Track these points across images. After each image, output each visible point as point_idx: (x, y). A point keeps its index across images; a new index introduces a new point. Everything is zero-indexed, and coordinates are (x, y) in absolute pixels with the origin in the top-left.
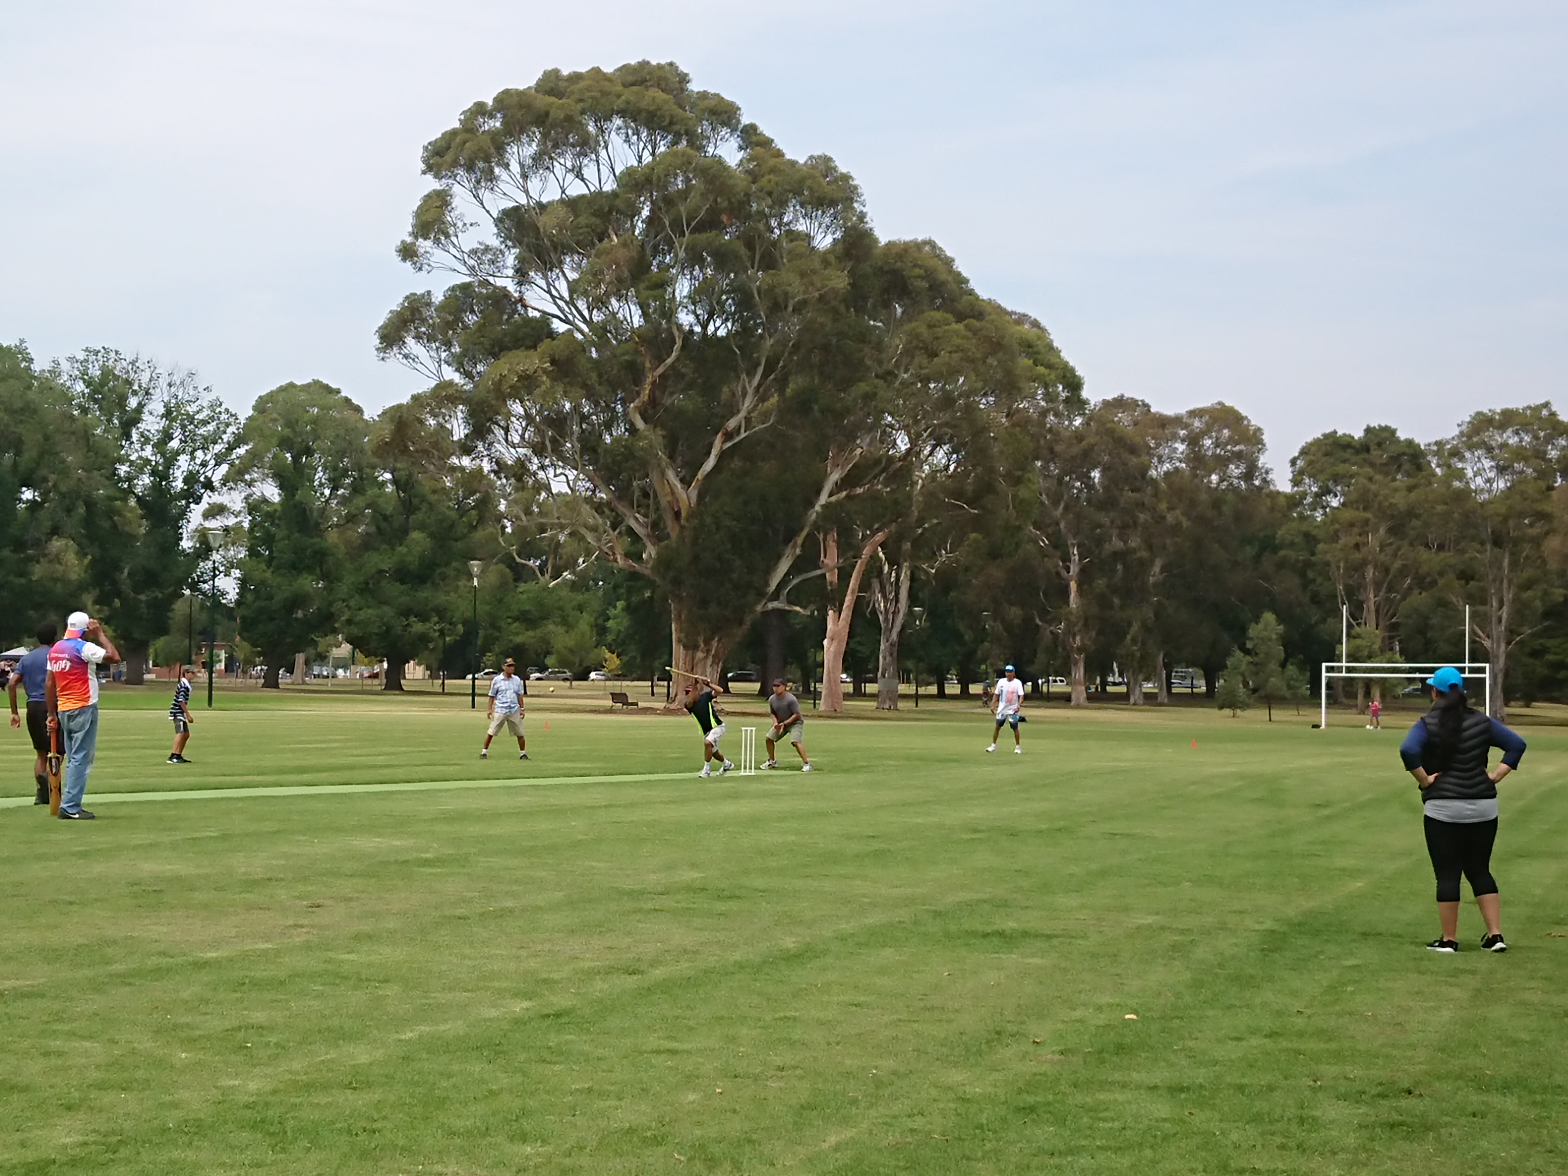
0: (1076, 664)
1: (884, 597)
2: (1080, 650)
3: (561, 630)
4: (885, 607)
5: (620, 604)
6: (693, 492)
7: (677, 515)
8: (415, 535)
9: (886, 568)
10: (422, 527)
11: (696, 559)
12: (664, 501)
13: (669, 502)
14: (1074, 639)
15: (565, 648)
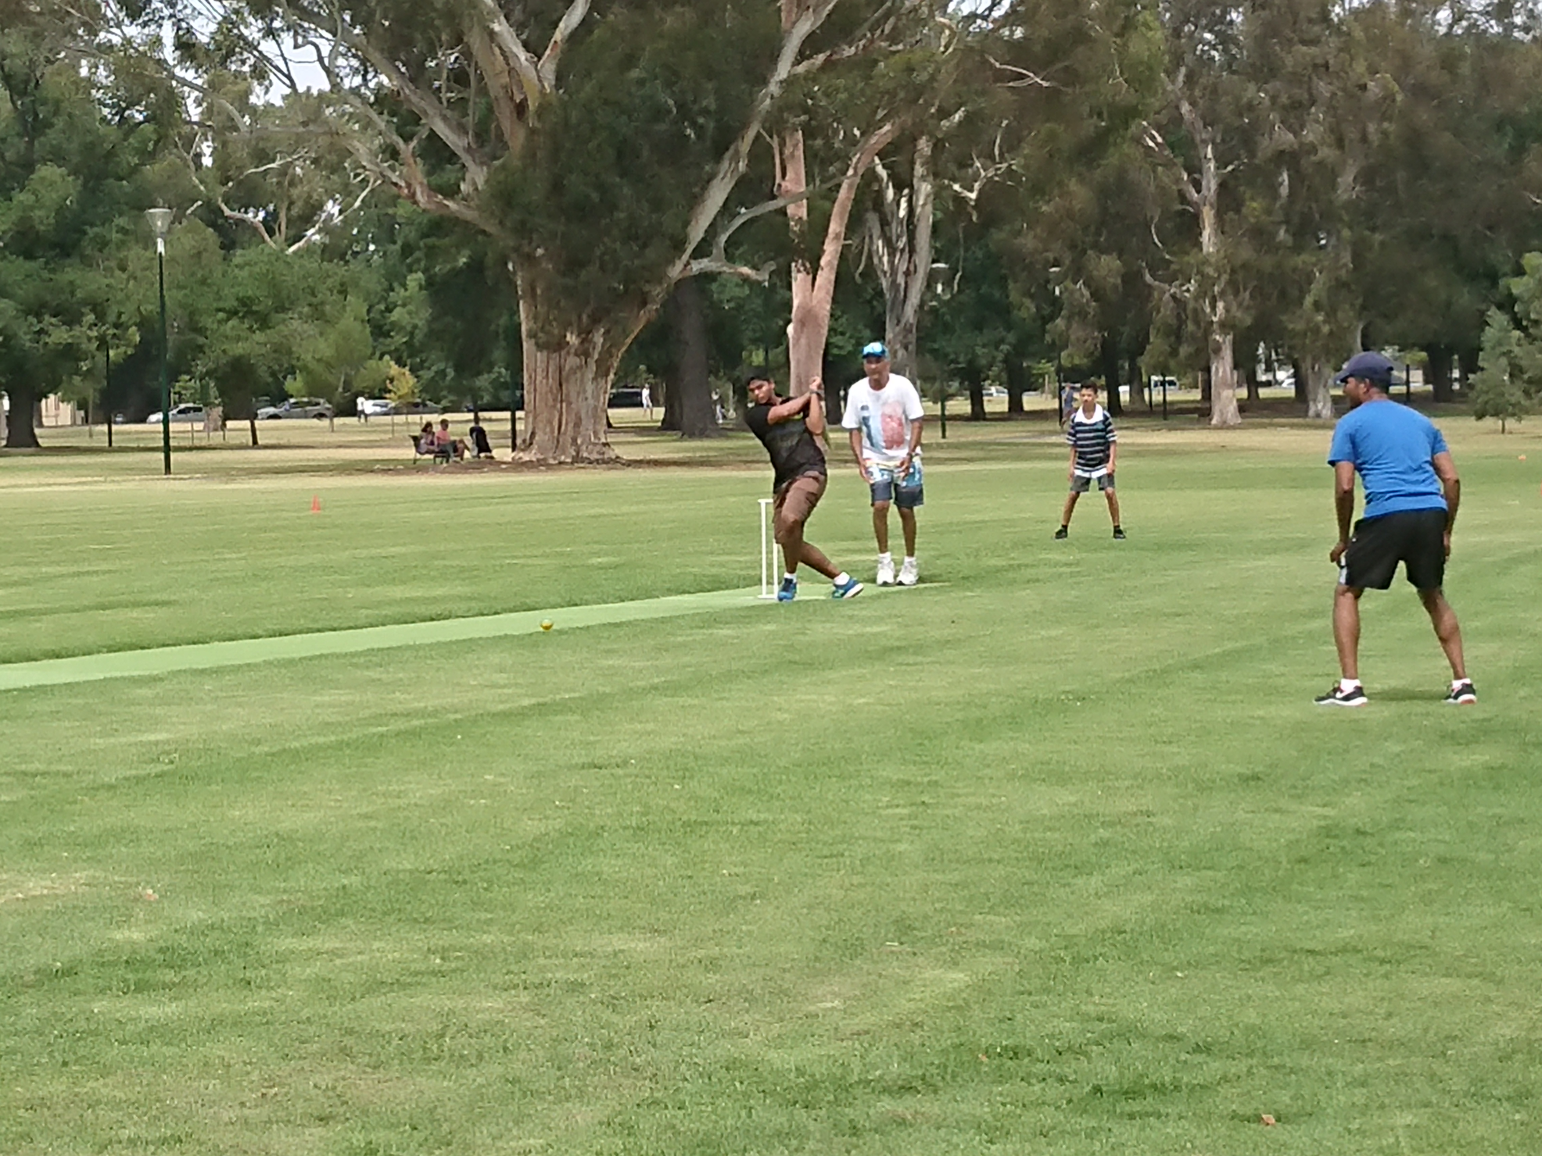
0: (1218, 350)
1: (889, 243)
2: (1225, 326)
3: (310, 329)
4: (891, 262)
5: (415, 279)
6: (548, 66)
7: (521, 109)
8: (48, 171)
9: (890, 193)
10: (58, 157)
11: (557, 187)
12: (495, 85)
13: (505, 87)
14: (1214, 307)
15: (319, 360)
